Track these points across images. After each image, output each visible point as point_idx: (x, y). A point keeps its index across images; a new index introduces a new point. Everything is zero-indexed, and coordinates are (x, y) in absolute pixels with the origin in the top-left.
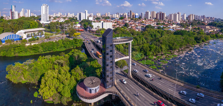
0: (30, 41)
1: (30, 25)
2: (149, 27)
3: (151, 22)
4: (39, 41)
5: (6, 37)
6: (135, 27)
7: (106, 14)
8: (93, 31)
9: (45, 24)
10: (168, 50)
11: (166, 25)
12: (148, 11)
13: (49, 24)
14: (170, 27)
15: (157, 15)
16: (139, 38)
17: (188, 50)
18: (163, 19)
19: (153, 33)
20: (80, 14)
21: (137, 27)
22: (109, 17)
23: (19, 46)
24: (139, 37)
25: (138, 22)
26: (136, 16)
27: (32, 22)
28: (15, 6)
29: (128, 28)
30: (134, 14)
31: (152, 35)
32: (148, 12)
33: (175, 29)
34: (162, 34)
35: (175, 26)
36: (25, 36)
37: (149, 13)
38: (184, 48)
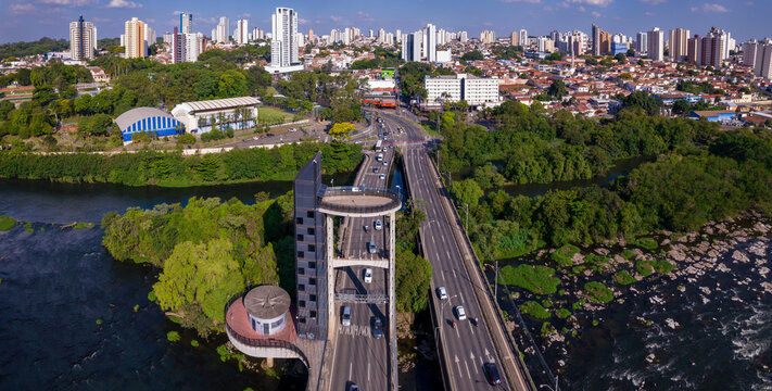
0: (206, 139)
1: (217, 86)
2: (635, 102)
3: (660, 76)
4: (234, 140)
5: (134, 125)
6: (587, 98)
7: (515, 35)
8: (424, 112)
9: (284, 74)
10: (655, 227)
11: (717, 92)
12: (656, 29)
13: (295, 75)
14: (727, 105)
15: (691, 43)
16: (561, 156)
17: (741, 236)
18: (712, 63)
19: (636, 132)
20: (412, 36)
21: (595, 98)
22: (520, 48)
23: (162, 158)
24: (565, 154)
25: (605, 76)
26: (617, 47)
27: (225, 76)
28: (191, 16)
29: (560, 99)
30: (610, 36)
31: (627, 143)
32: (657, 34)
33: (744, 115)
34: (672, 138)
35: (749, 100)
36: (191, 124)
37: (661, 35)
38: (729, 226)
